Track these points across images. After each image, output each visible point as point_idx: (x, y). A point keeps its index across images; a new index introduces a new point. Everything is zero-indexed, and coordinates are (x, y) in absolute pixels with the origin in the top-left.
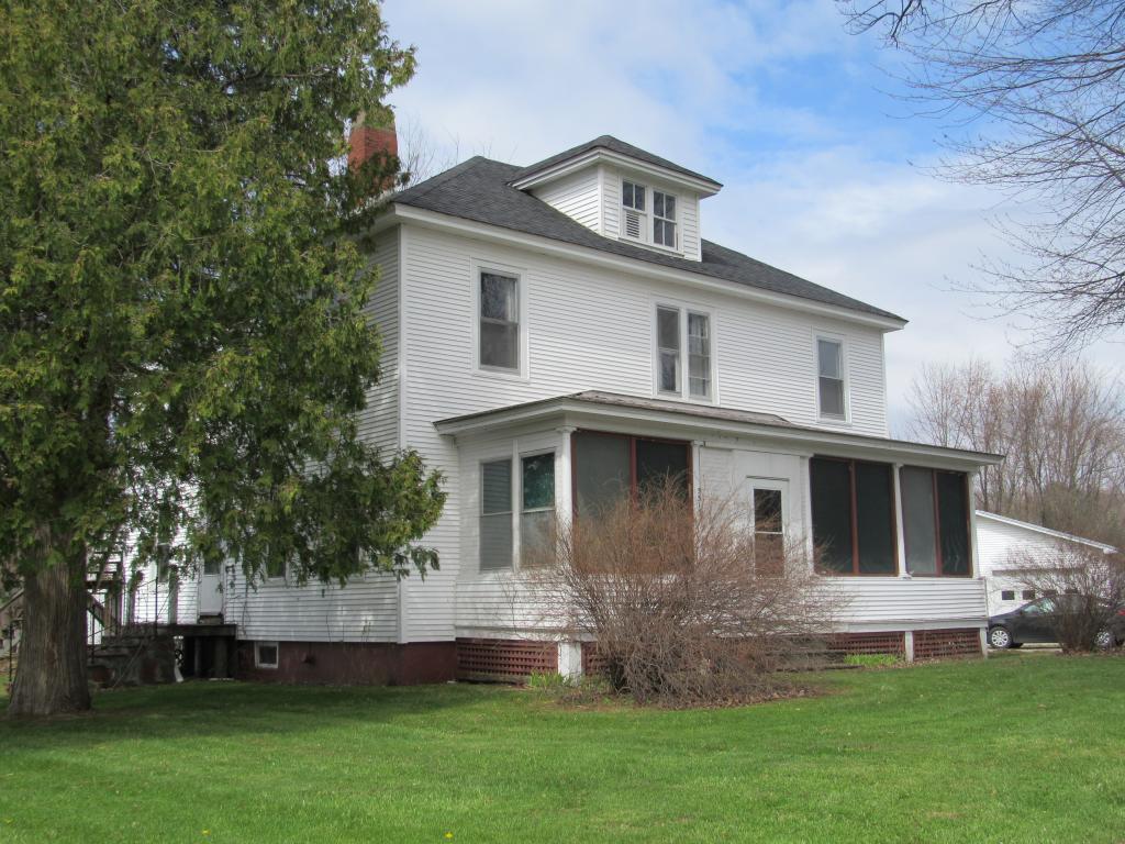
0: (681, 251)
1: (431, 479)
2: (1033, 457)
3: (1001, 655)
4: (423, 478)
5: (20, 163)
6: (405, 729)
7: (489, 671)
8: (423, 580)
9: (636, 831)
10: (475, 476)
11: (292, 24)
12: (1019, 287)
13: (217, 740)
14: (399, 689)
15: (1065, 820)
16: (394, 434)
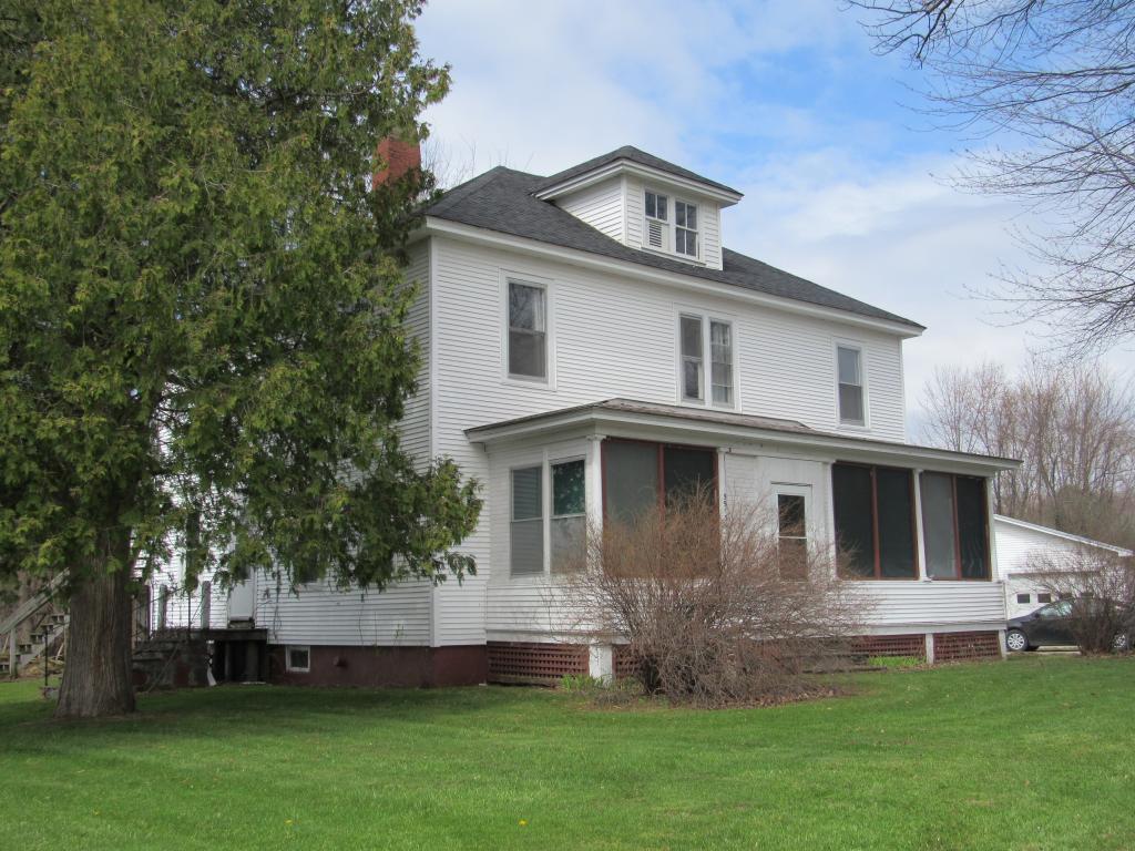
0: (702, 260)
1: (466, 487)
2: (1047, 461)
3: (1020, 658)
4: (459, 486)
5: (85, 187)
6: (450, 729)
7: (521, 674)
8: (460, 585)
9: (697, 818)
10: (505, 485)
11: (332, 46)
12: (1037, 296)
13: (270, 739)
14: (435, 691)
15: (1096, 807)
16: (426, 442)
